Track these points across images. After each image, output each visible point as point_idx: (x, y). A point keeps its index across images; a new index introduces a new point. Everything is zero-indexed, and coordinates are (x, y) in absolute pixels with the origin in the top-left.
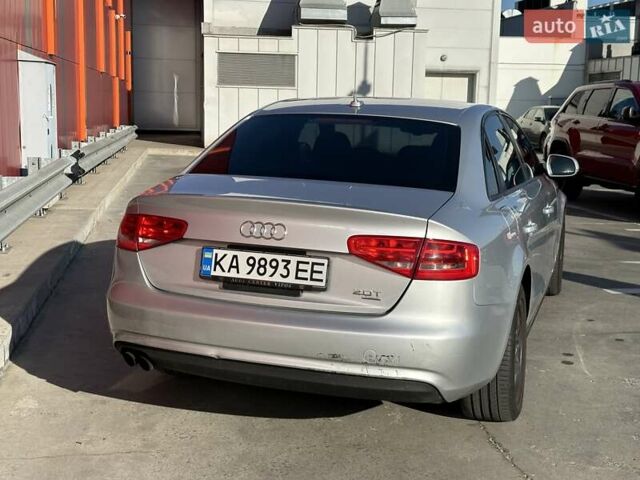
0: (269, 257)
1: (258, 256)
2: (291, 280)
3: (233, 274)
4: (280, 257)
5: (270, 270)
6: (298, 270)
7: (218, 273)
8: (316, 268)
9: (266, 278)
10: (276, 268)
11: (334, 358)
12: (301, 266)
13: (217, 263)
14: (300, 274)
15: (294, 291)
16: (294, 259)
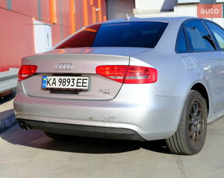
0: (67, 78)
1: (63, 78)
2: (75, 87)
3: (54, 86)
4: (71, 78)
5: (67, 84)
6: (78, 83)
7: (48, 86)
8: (84, 81)
9: (66, 87)
10: (69, 82)
11: (91, 119)
12: (79, 81)
13: (48, 82)
14: (79, 84)
15: (76, 92)
16: (76, 78)
